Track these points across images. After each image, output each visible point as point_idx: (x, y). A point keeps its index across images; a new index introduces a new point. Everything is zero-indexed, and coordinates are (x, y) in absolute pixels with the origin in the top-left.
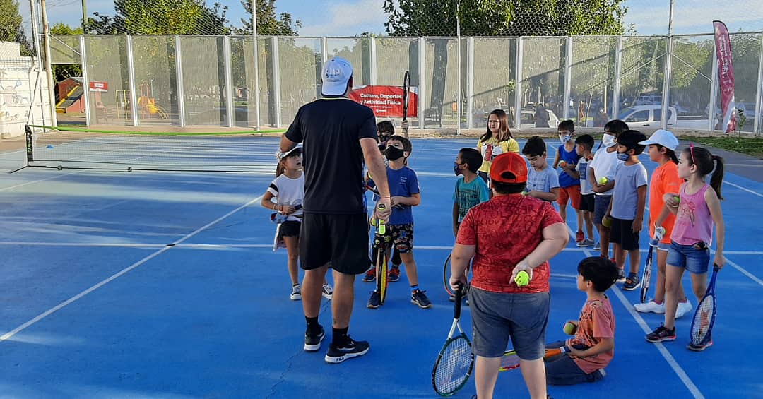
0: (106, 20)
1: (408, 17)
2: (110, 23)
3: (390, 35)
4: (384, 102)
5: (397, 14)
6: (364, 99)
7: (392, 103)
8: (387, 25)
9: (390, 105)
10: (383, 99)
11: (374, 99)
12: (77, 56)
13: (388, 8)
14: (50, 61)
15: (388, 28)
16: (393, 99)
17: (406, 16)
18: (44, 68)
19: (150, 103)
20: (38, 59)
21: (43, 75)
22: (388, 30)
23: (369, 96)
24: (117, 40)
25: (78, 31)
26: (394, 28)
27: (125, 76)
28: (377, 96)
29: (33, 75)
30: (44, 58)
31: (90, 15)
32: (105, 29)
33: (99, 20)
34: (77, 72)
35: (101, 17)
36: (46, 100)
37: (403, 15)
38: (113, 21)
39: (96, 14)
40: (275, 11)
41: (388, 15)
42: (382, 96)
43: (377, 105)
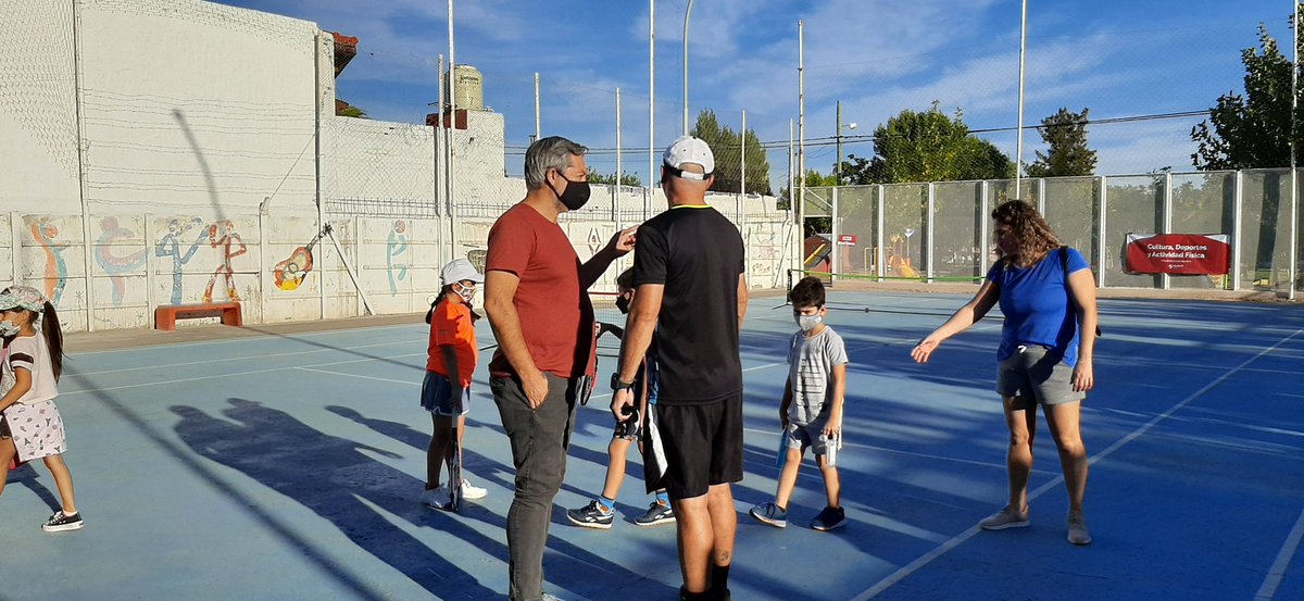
0: (862, 163)
1: (1228, 144)
2: (867, 166)
3: (1199, 168)
4: (1181, 256)
5: (1212, 141)
6: (1152, 251)
7: (1192, 256)
8: (1195, 156)
9: (1190, 259)
10: (1180, 252)
11: (1167, 251)
12: (829, 210)
13: (1197, 135)
14: (802, 215)
15: (1196, 161)
16: (1193, 252)
17: (1225, 143)
18: (797, 222)
19: (903, 262)
20: (792, 212)
21: (795, 227)
22: (1196, 163)
23: (1161, 247)
24: (871, 189)
25: (828, 179)
26: (1207, 159)
27: (875, 231)
28: (1171, 248)
29: (787, 227)
30: (798, 211)
31: (844, 158)
32: (860, 175)
33: (854, 163)
34: (823, 228)
35: (856, 160)
36: (796, 254)
37: (1221, 142)
38: (870, 164)
39: (851, 157)
40: (1086, 137)
41: (1198, 144)
42: (1178, 247)
43: (1170, 259)
